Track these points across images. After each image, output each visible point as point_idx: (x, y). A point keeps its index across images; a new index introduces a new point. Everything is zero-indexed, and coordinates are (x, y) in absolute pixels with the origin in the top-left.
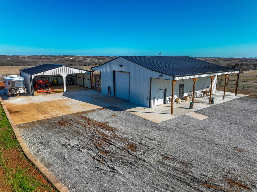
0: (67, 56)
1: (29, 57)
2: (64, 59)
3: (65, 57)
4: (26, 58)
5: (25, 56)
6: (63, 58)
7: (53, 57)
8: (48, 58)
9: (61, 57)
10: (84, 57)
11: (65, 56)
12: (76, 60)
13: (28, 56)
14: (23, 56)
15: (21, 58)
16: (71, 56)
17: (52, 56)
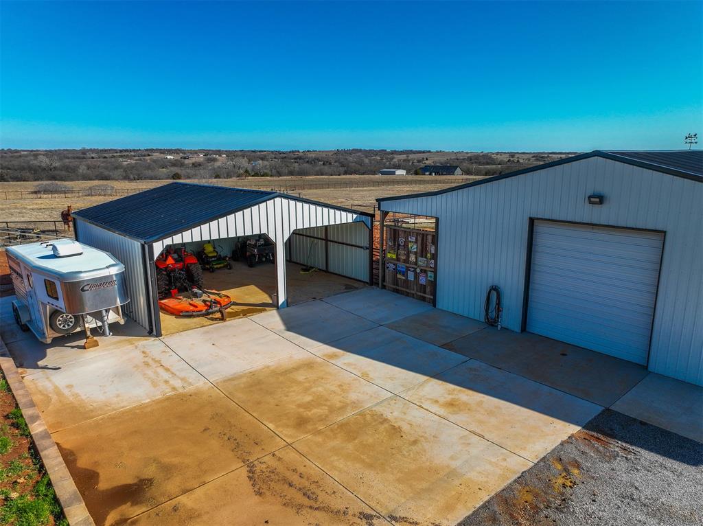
0: (157, 149)
1: (49, 153)
2: (150, 159)
3: (155, 154)
4: (40, 156)
5: (37, 151)
6: (149, 155)
7: (118, 154)
8: (105, 157)
9: (143, 154)
10: (207, 153)
11: (152, 150)
12: (186, 161)
13: (46, 151)
14: (32, 151)
15: (26, 156)
16: (170, 152)
17: (116, 151)
